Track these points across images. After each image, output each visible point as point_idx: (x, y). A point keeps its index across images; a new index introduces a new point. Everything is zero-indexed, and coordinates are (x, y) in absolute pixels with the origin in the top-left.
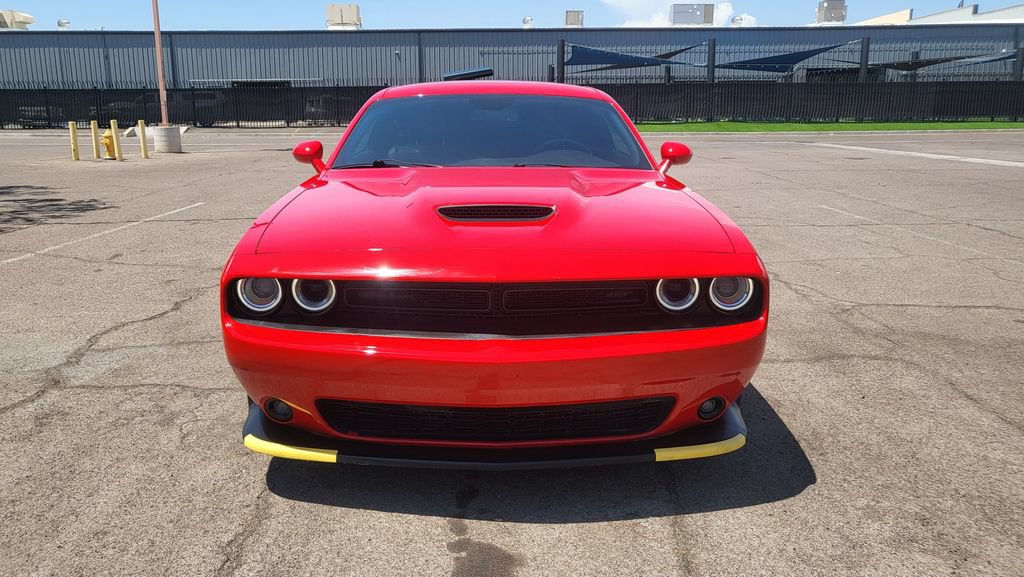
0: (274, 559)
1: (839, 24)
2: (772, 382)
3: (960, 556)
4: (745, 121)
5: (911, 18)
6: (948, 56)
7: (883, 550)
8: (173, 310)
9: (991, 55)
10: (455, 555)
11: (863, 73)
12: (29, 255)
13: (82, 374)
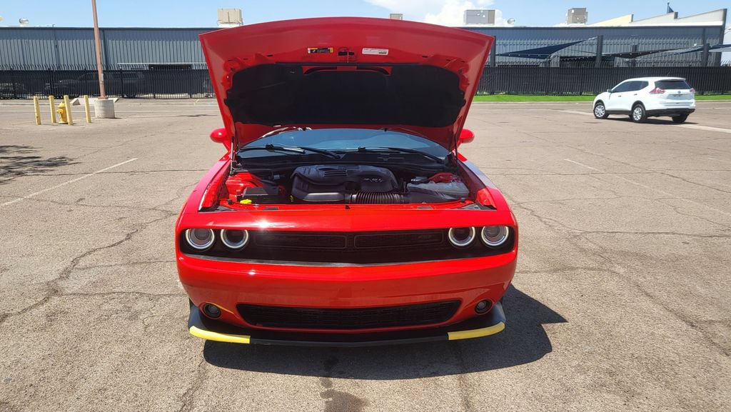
0: (213, 404)
1: (582, 25)
2: (525, 286)
3: (630, 394)
4: (517, 94)
5: (632, 21)
6: (657, 49)
7: (585, 392)
8: (126, 239)
9: (687, 48)
10: (326, 400)
11: (598, 61)
12: (19, 199)
13: (72, 285)
